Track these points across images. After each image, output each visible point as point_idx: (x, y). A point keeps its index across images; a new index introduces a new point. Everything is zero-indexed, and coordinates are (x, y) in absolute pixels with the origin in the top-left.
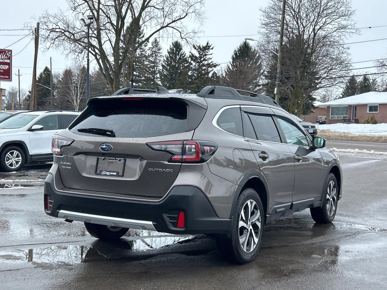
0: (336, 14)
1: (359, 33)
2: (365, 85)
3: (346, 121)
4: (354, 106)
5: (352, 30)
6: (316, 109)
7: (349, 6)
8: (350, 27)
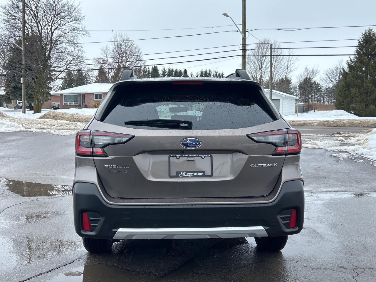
0: (68, 18)
1: (89, 35)
2: (79, 78)
3: (77, 106)
4: (82, 94)
5: (83, 32)
6: (52, 97)
7: (79, 12)
8: (81, 29)
